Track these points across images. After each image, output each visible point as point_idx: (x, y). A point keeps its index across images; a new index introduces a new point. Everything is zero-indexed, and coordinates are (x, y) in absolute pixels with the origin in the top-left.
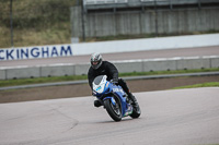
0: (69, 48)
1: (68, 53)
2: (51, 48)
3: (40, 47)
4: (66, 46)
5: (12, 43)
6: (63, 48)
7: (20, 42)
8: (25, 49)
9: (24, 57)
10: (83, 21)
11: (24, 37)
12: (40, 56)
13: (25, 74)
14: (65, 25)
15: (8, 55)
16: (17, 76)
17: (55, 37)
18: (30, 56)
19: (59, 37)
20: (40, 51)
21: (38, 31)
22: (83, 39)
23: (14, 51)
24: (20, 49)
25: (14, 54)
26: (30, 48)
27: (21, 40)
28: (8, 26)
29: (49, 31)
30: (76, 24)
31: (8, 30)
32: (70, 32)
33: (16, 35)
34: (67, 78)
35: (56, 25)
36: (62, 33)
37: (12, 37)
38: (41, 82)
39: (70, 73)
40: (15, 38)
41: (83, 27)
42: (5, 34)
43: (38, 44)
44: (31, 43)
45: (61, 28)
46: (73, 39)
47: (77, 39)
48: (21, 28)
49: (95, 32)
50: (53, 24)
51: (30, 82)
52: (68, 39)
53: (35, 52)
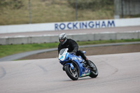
0: (113, 22)
1: (113, 26)
2: (101, 21)
3: (94, 21)
4: (111, 21)
5: (76, 18)
6: (109, 22)
7: (82, 18)
8: (85, 22)
9: (84, 27)
10: (122, 5)
11: (84, 15)
12: (95, 27)
13: (85, 39)
14: (111, 7)
15: (74, 26)
16: (80, 40)
17: (104, 15)
18: (88, 27)
19: (107, 15)
20: (94, 24)
21: (93, 11)
22: (122, 16)
23: (78, 24)
24: (81, 22)
25: (78, 26)
26: (88, 22)
27: (83, 17)
28: (74, 7)
29: (100, 11)
30: (118, 7)
31: (74, 10)
32: (114, 11)
33: (79, 13)
34: (112, 41)
35: (105, 7)
36: (108, 12)
37: (77, 14)
38: (94, 43)
39: (113, 38)
40: (78, 15)
41: (122, 8)
42: (73, 13)
43: (94, 19)
44: (89, 19)
45: (108, 9)
46: (115, 16)
47: (118, 16)
48: (83, 9)
49: (130, 12)
50: (103, 6)
51: (87, 44)
52: (112, 16)
53: (91, 25)
